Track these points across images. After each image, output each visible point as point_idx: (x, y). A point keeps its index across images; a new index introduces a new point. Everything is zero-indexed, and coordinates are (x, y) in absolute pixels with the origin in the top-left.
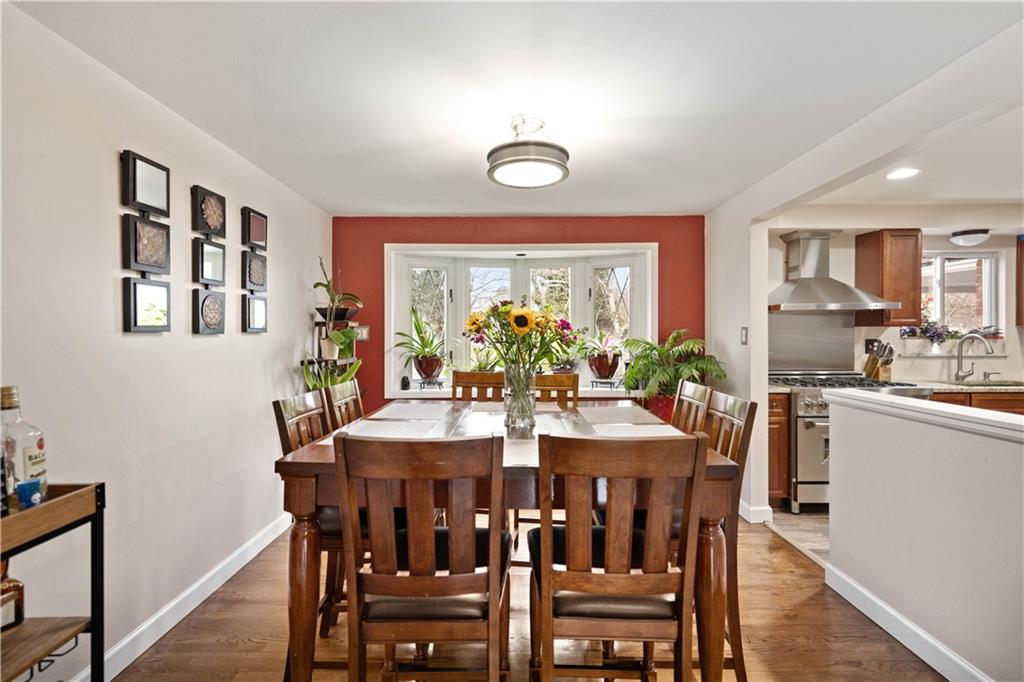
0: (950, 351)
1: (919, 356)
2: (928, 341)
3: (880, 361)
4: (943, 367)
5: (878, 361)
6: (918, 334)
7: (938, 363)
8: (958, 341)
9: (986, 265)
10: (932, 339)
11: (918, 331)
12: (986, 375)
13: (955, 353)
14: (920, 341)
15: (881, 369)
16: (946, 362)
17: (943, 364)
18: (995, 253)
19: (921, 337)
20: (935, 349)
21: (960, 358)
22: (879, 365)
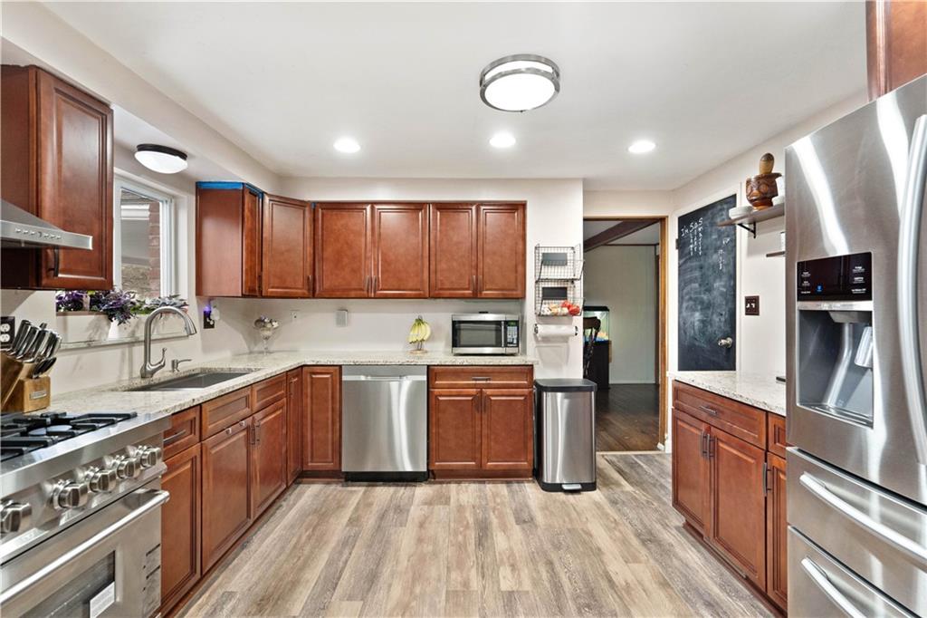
0: (133, 333)
1: (90, 345)
2: (103, 318)
3: (28, 365)
4: (123, 360)
5: (21, 366)
6: (87, 306)
7: (117, 352)
8: (145, 317)
9: (164, 212)
10: (110, 315)
11: (87, 299)
12: (175, 363)
13: (141, 335)
14: (92, 317)
15: (28, 384)
16: (127, 350)
17: (123, 354)
18: (173, 197)
19: (92, 311)
20: (114, 331)
21: (147, 342)
22: (22, 375)
